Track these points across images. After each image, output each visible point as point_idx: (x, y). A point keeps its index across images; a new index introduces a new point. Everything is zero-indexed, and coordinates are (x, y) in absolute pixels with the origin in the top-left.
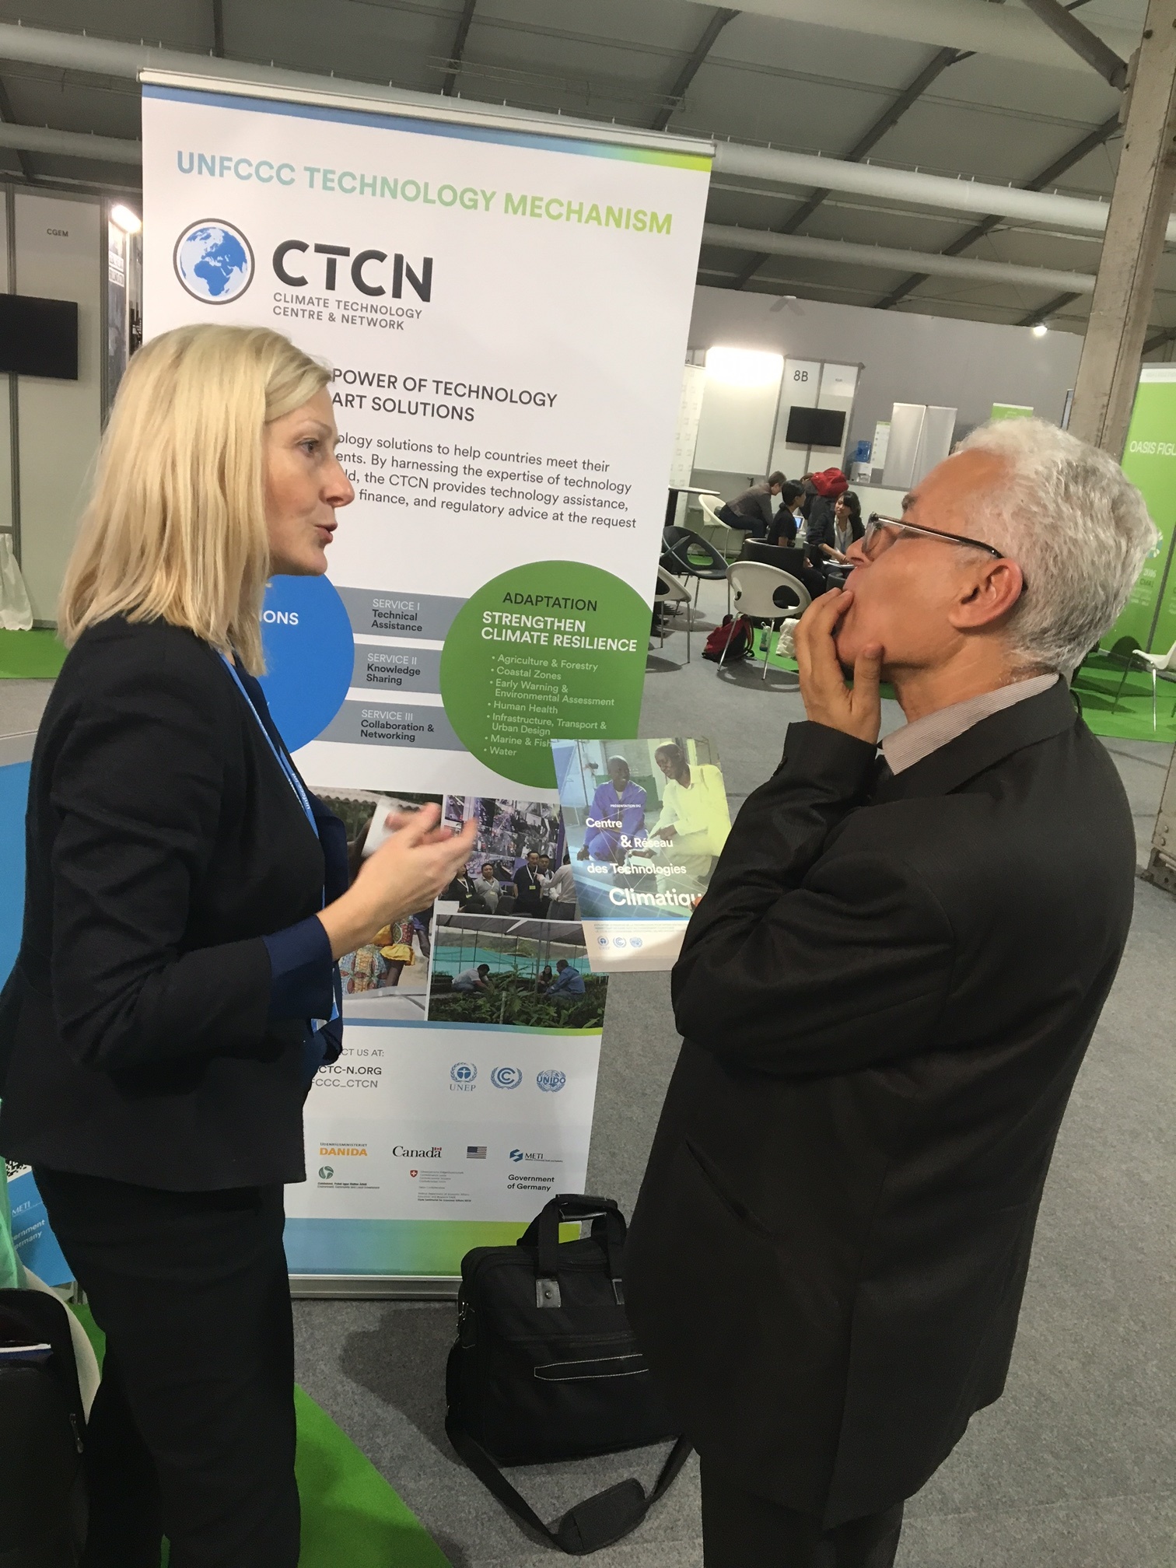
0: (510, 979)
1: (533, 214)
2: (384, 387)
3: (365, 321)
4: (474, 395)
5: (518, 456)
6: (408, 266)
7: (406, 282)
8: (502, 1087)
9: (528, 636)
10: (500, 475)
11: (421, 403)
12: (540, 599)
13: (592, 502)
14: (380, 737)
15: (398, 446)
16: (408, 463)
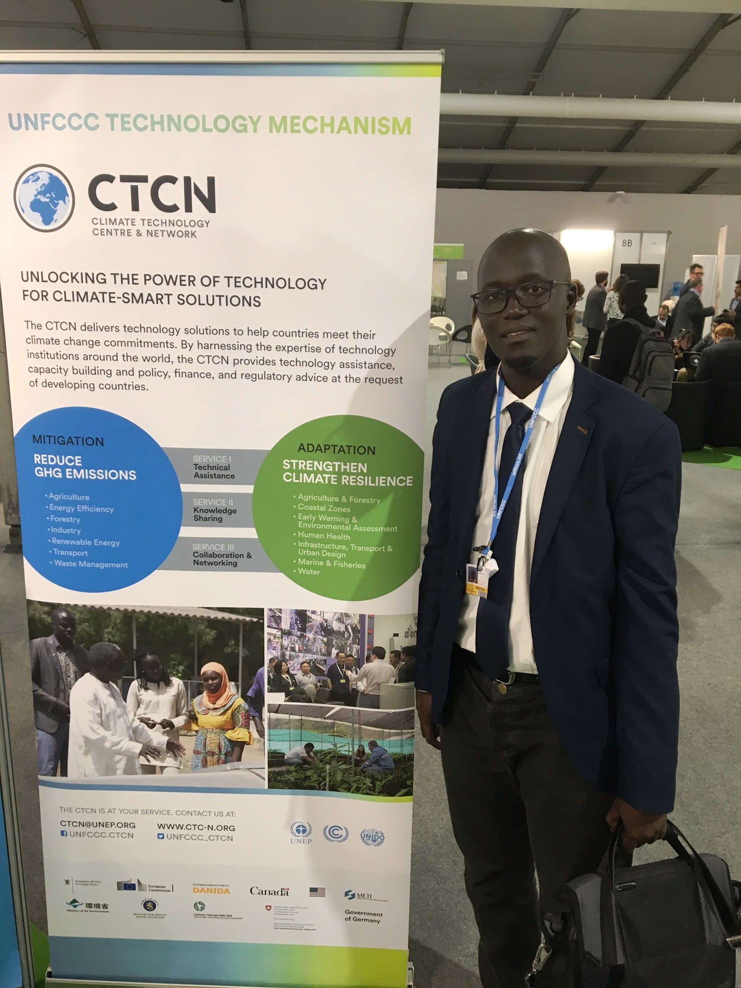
0: (331, 755)
1: (293, 131)
2: (185, 285)
3: (165, 233)
4: (259, 285)
5: (299, 332)
6: (195, 185)
7: (194, 198)
8: (333, 841)
9: (321, 478)
10: (286, 348)
11: (217, 296)
12: (327, 447)
13: (363, 365)
14: (209, 565)
15: (202, 332)
16: (211, 345)
